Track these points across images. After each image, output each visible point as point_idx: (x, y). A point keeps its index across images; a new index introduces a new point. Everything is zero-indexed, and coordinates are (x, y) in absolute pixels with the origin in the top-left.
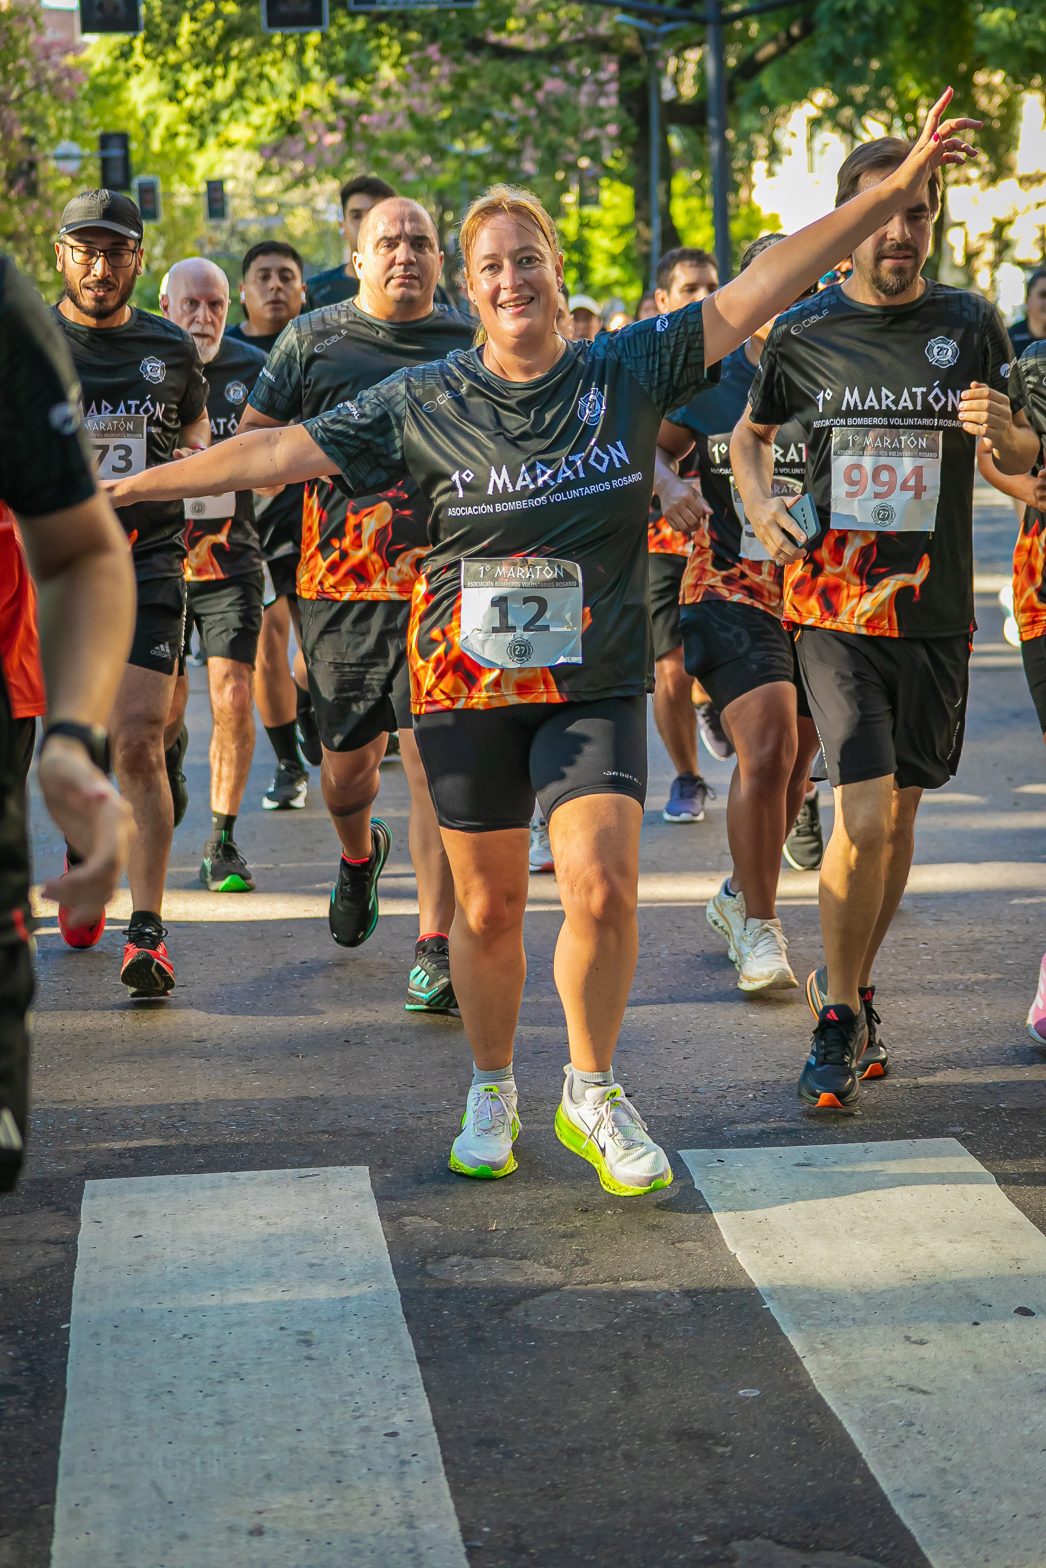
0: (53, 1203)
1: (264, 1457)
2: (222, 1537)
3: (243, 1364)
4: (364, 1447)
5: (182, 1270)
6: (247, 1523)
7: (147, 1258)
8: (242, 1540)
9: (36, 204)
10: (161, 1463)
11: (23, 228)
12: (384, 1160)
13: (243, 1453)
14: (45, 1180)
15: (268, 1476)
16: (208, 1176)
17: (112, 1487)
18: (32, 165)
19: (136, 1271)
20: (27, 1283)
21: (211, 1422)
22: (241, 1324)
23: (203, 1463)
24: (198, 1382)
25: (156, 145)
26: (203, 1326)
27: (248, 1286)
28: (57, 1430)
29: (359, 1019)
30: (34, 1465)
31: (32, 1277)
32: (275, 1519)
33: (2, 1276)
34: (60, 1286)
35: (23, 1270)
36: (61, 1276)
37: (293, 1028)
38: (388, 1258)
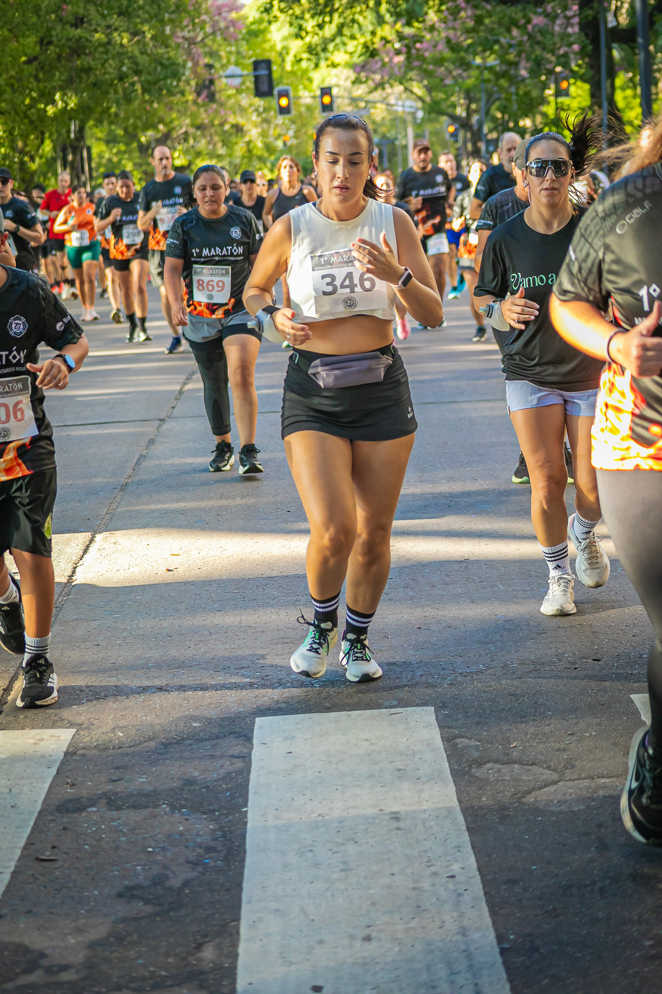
0: (236, 732)
1: (371, 891)
2: (345, 942)
3: (357, 833)
4: (434, 885)
5: (318, 774)
6: (361, 934)
7: (296, 766)
8: (358, 944)
9: (214, 106)
10: (306, 895)
11: (206, 121)
12: (444, 703)
13: (358, 889)
14: (230, 718)
15: (374, 904)
16: (333, 715)
17: (276, 910)
18: (212, 82)
19: (289, 774)
20: (221, 782)
21: (337, 870)
22: (355, 807)
23: (333, 896)
24: (328, 844)
25: (288, 67)
26: (331, 809)
27: (359, 784)
28: (241, 875)
29: (426, 614)
30: (227, 897)
31: (223, 778)
32: (379, 931)
33: (205, 778)
34: (241, 784)
35: (218, 775)
36: (242, 778)
37: (385, 620)
38: (447, 765)
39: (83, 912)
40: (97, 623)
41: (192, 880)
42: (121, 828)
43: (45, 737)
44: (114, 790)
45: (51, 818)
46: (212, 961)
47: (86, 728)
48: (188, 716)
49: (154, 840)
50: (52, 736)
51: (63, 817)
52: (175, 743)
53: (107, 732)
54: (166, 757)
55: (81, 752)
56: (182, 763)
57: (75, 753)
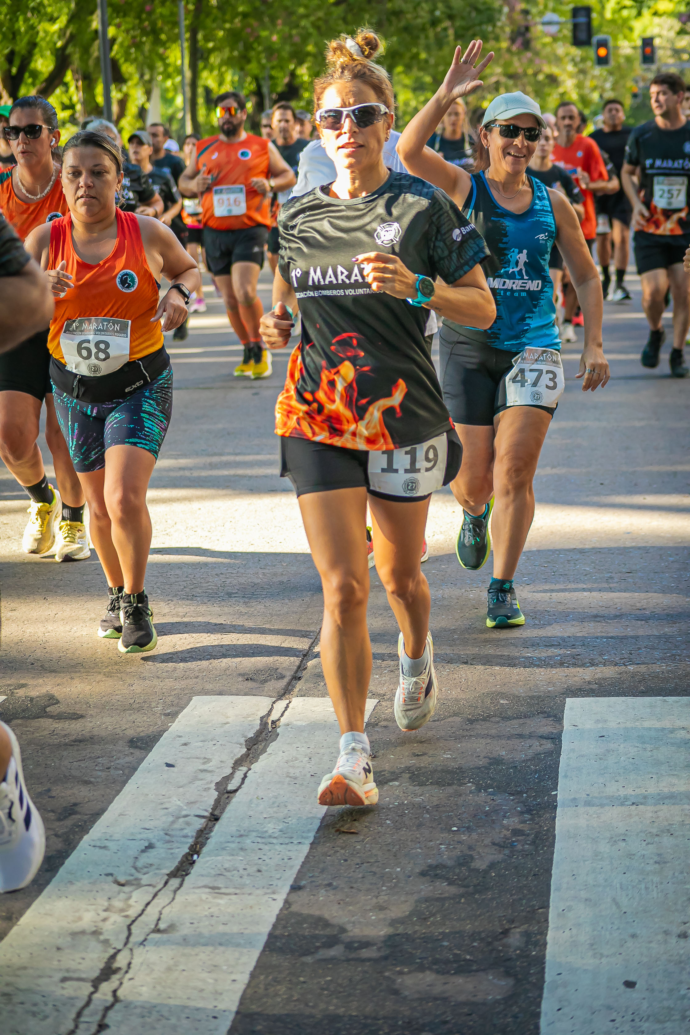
0: (545, 712)
2: (660, 937)
3: (673, 824)
5: (631, 760)
6: (676, 930)
7: (608, 751)
8: (673, 940)
9: (529, 54)
10: (618, 886)
11: (520, 71)
13: (673, 883)
14: (539, 697)
16: (647, 700)
17: (586, 900)
18: (527, 29)
19: (601, 759)
20: (529, 763)
21: (652, 861)
22: (671, 797)
23: (647, 888)
24: (643, 835)
25: (608, 15)
26: (645, 797)
27: (676, 773)
28: (550, 861)
30: (535, 883)
31: (532, 759)
33: (512, 758)
34: (550, 766)
35: (526, 755)
36: (551, 760)
39: (384, 888)
41: (498, 862)
42: (424, 804)
44: (418, 765)
46: (518, 948)
47: (388, 699)
48: (495, 692)
49: (459, 819)
52: (481, 720)
54: (472, 733)
55: (383, 723)
56: (489, 741)
57: (377, 724)
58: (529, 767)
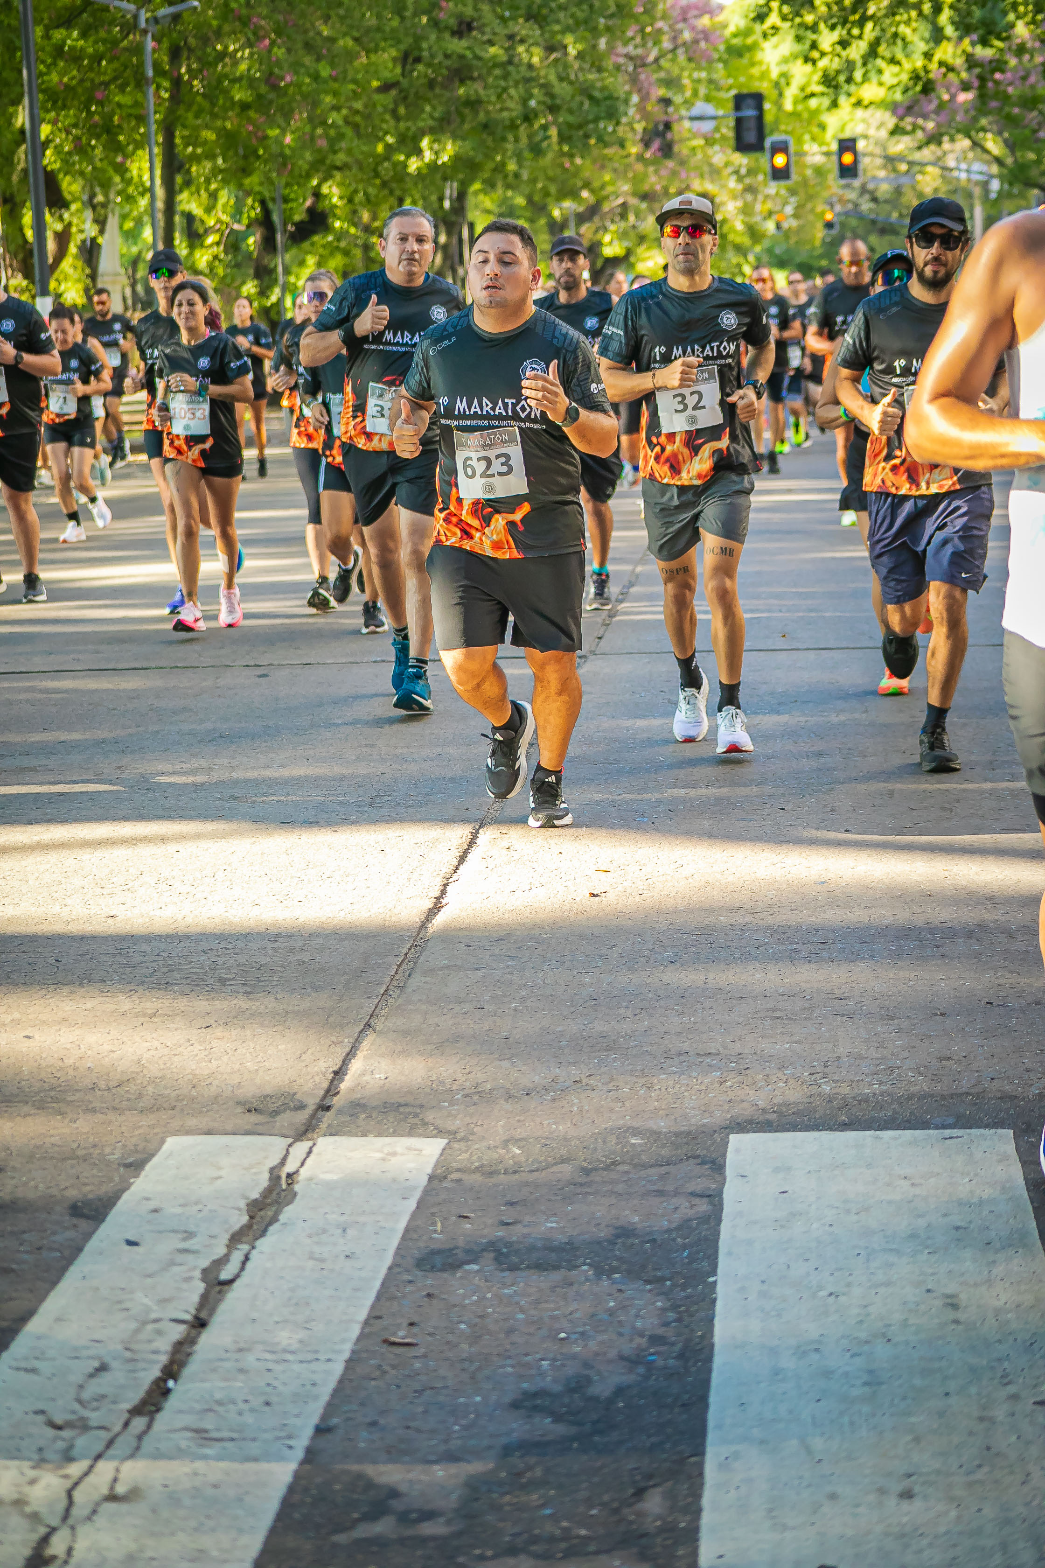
0: (698, 1157)
2: (872, 1498)
3: (890, 1325)
4: (1013, 1414)
5: (827, 1228)
6: (896, 1486)
7: (793, 1215)
8: (892, 1502)
9: (670, 164)
10: (809, 1420)
11: (658, 188)
12: (1029, 1125)
13: (892, 1415)
14: (689, 1133)
15: (917, 1439)
16: (852, 1135)
17: (762, 1442)
18: (668, 126)
19: (782, 1227)
20: (674, 1235)
21: (859, 1382)
22: (888, 1284)
23: (852, 1423)
24: (846, 1341)
25: (788, 106)
26: (849, 1285)
27: (894, 1247)
28: (706, 1384)
29: (1001, 981)
30: (684, 1417)
31: (679, 1228)
32: (924, 1483)
33: (650, 1227)
34: (706, 1239)
35: (670, 1222)
36: (709, 1229)
37: (935, 988)
38: (1034, 1224)
39: (457, 1428)
40: (480, 973)
41: (629, 1387)
42: (517, 1299)
43: (399, 1149)
44: (507, 1239)
45: (407, 1277)
46: (659, 1517)
47: (462, 1139)
48: (623, 1126)
49: (569, 1321)
50: (409, 1149)
51: (426, 1277)
52: (603, 1169)
53: (496, 1147)
54: (588, 1190)
55: (454, 1176)
56: (614, 1201)
57: (445, 1178)
58: (674, 1240)
